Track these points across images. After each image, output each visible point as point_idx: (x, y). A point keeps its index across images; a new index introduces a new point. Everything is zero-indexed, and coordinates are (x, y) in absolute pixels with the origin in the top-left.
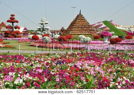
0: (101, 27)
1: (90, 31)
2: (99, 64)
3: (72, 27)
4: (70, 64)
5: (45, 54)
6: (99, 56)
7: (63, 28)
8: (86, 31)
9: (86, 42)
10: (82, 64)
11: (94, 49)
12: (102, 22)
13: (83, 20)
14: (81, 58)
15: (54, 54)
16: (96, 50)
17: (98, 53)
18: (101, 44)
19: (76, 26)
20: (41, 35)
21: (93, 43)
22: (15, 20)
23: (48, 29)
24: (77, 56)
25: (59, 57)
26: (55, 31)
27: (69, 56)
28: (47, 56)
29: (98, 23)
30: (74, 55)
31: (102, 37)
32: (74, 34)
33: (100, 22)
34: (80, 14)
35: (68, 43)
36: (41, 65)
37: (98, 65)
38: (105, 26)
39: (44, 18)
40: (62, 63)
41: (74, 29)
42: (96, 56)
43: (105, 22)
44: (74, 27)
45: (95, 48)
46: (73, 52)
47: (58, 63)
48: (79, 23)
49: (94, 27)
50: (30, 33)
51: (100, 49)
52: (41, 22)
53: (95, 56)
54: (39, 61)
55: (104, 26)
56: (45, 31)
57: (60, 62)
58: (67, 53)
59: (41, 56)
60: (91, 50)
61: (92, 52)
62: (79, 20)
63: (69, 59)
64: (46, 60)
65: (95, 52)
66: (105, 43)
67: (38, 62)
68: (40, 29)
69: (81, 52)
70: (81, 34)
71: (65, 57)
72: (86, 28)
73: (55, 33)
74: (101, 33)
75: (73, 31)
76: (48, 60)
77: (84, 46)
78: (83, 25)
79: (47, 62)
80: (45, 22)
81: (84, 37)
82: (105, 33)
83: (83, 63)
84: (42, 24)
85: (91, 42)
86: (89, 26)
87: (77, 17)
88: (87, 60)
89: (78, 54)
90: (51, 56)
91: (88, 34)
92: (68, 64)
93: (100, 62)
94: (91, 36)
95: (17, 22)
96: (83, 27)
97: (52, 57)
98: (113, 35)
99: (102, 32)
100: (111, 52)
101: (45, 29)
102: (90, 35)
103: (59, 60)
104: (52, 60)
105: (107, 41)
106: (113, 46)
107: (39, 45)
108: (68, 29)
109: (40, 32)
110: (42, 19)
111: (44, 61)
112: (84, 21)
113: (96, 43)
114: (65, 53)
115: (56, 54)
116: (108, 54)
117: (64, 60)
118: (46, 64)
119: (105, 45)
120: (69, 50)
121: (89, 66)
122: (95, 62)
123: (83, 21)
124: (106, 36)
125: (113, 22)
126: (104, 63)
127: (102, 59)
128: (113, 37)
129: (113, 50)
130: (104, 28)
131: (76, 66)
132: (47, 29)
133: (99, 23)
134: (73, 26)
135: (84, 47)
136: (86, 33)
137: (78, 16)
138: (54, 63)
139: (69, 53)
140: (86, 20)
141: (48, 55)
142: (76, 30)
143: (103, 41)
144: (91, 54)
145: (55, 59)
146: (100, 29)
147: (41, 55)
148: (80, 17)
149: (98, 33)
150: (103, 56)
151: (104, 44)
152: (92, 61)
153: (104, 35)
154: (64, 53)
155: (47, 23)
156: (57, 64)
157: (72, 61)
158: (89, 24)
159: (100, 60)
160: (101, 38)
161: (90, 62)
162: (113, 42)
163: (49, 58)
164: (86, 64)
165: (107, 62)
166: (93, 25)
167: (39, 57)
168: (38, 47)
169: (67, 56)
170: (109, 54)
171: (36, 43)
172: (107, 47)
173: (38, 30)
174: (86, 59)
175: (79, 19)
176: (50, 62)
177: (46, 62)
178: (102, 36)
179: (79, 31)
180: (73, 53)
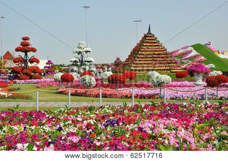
0: (189, 56)
1: (169, 63)
2: (185, 124)
3: (135, 57)
4: (131, 125)
5: (85, 108)
6: (185, 109)
7: (118, 59)
8: (160, 63)
9: (160, 85)
10: (154, 125)
11: (176, 97)
12: (191, 46)
13: (156, 44)
14: (151, 114)
15: (101, 107)
16: (180, 99)
17: (185, 104)
18: (189, 86)
19: (142, 54)
20: (79, 73)
21: (175, 86)
22: (30, 47)
23: (91, 61)
24: (145, 110)
25: (111, 112)
26: (103, 65)
27: (129, 110)
28: (89, 112)
29: (182, 48)
30: (139, 109)
31: (192, 75)
32: (139, 71)
33: (187, 47)
34: (149, 33)
35: (128, 86)
36: (76, 129)
37: (183, 127)
38: (197, 53)
39: (83, 42)
40: (116, 125)
41: (139, 61)
42: (180, 109)
43: (197, 47)
44: (138, 57)
45: (179, 94)
46: (137, 103)
47: (108, 125)
48: (148, 50)
49: (176, 57)
50: (58, 71)
51: (188, 98)
52: (78, 50)
53: (178, 110)
54: (73, 121)
55: (194, 53)
56: (85, 65)
57: (112, 123)
58: (126, 104)
59: (77, 111)
60: (171, 99)
61: (172, 103)
62: (147, 44)
63: (129, 116)
64: (87, 120)
65: (178, 103)
66: (197, 85)
67: (70, 122)
68: (75, 61)
69: (151, 103)
70: (153, 70)
71: (122, 113)
72: (162, 57)
73: (103, 69)
74: (188, 67)
75: (137, 64)
76: (91, 118)
77: (157, 91)
78: (156, 53)
79: (88, 123)
80: (85, 49)
81: (156, 74)
82: (196, 66)
83: (155, 123)
84: (79, 53)
85: (171, 83)
86: (167, 54)
87: (143, 38)
88: (162, 117)
89: (146, 107)
90: (96, 111)
91: (164, 70)
92: (128, 126)
93: (187, 120)
94: (171, 72)
95: (34, 50)
96: (155, 56)
97: (97, 113)
98: (212, 69)
99: (191, 65)
100: (208, 103)
101: (85, 61)
102: (169, 71)
103: (111, 118)
104: (98, 119)
105: (200, 81)
106: (212, 91)
107: (74, 92)
108: (127, 60)
109: (75, 68)
110: (79, 44)
111: (82, 122)
112: (157, 46)
113: (179, 86)
114: (123, 106)
115: (106, 107)
116: (203, 106)
117: (120, 119)
118: (86, 127)
119: (196, 88)
120: (130, 99)
121: (166, 128)
122: (177, 122)
123: (155, 46)
124: (198, 73)
125: (212, 46)
126: (194, 123)
127: (191, 116)
128: (212, 73)
129: (213, 97)
130: (195, 56)
131: (142, 128)
132: (88, 62)
133: (185, 48)
134: (136, 55)
135: (157, 94)
136: (162, 68)
137: (146, 36)
138: (101, 124)
139: (130, 105)
140: (160, 42)
141: (91, 109)
142: (142, 62)
143: (194, 81)
144: (170, 105)
145: (103, 118)
146: (187, 59)
147: (77, 109)
148: (148, 38)
149: (184, 67)
150: (193, 109)
151: (194, 87)
152: (172, 119)
153: (194, 71)
154: (120, 105)
155: (88, 51)
156: (106, 126)
157: (134, 120)
158: (166, 50)
159: (188, 117)
160: (189, 77)
161: (167, 122)
162: (212, 83)
163: (92, 116)
164: (161, 126)
165: (201, 120)
166: (174, 52)
167: (73, 113)
168: (72, 95)
169: (126, 112)
170: (205, 105)
171: (69, 87)
172: (200, 92)
173: (73, 65)
174: (160, 116)
175: (148, 42)
176: (93, 123)
177: (85, 122)
178: (191, 73)
179: (148, 64)
180: (136, 106)
